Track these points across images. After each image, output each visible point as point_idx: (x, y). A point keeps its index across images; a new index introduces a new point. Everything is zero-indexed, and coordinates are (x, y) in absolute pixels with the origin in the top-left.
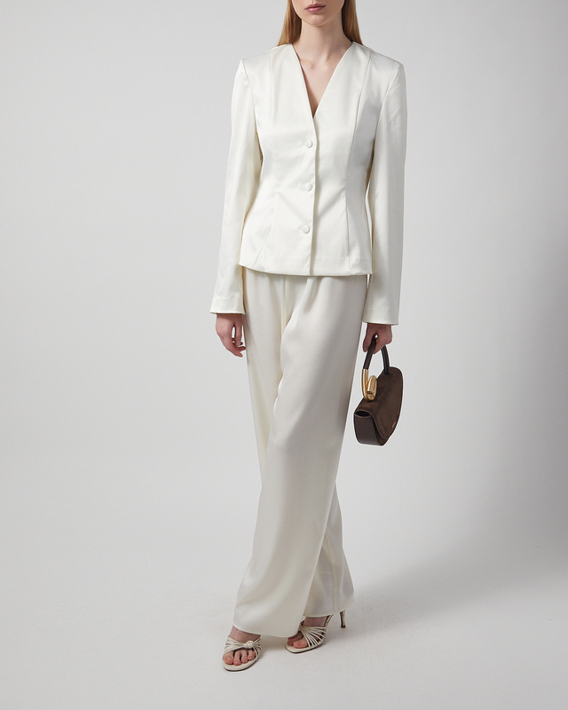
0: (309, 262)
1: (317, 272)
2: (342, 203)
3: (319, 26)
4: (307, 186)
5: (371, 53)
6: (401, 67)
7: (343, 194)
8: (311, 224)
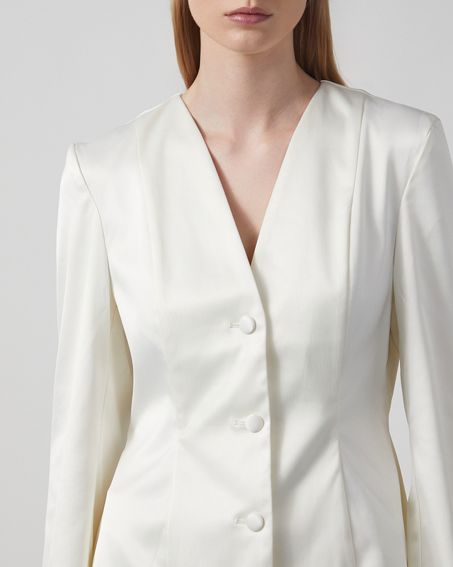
4: (248, 420)
5: (364, 103)
6: (436, 124)
8: (268, 509)
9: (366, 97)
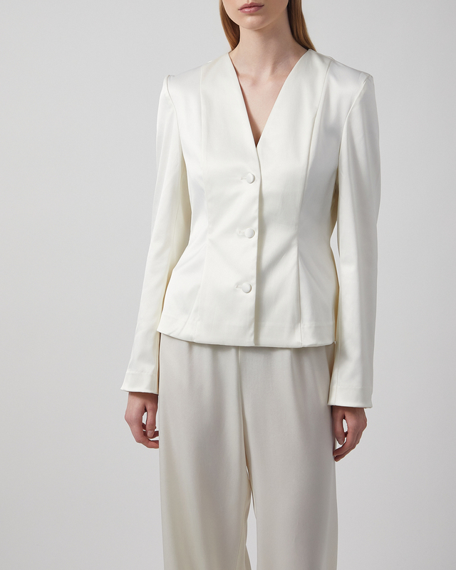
0: (252, 330)
1: (265, 341)
2: (293, 255)
3: (258, 30)
4: (247, 231)
5: (330, 62)
6: (369, 79)
7: (295, 242)
8: (254, 281)
9: (332, 61)
